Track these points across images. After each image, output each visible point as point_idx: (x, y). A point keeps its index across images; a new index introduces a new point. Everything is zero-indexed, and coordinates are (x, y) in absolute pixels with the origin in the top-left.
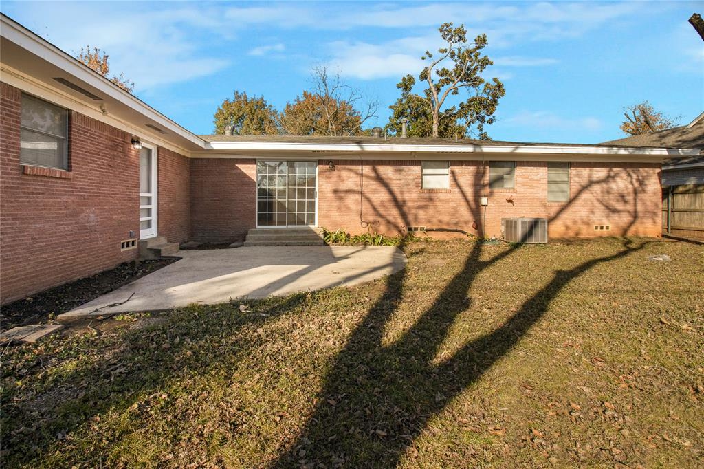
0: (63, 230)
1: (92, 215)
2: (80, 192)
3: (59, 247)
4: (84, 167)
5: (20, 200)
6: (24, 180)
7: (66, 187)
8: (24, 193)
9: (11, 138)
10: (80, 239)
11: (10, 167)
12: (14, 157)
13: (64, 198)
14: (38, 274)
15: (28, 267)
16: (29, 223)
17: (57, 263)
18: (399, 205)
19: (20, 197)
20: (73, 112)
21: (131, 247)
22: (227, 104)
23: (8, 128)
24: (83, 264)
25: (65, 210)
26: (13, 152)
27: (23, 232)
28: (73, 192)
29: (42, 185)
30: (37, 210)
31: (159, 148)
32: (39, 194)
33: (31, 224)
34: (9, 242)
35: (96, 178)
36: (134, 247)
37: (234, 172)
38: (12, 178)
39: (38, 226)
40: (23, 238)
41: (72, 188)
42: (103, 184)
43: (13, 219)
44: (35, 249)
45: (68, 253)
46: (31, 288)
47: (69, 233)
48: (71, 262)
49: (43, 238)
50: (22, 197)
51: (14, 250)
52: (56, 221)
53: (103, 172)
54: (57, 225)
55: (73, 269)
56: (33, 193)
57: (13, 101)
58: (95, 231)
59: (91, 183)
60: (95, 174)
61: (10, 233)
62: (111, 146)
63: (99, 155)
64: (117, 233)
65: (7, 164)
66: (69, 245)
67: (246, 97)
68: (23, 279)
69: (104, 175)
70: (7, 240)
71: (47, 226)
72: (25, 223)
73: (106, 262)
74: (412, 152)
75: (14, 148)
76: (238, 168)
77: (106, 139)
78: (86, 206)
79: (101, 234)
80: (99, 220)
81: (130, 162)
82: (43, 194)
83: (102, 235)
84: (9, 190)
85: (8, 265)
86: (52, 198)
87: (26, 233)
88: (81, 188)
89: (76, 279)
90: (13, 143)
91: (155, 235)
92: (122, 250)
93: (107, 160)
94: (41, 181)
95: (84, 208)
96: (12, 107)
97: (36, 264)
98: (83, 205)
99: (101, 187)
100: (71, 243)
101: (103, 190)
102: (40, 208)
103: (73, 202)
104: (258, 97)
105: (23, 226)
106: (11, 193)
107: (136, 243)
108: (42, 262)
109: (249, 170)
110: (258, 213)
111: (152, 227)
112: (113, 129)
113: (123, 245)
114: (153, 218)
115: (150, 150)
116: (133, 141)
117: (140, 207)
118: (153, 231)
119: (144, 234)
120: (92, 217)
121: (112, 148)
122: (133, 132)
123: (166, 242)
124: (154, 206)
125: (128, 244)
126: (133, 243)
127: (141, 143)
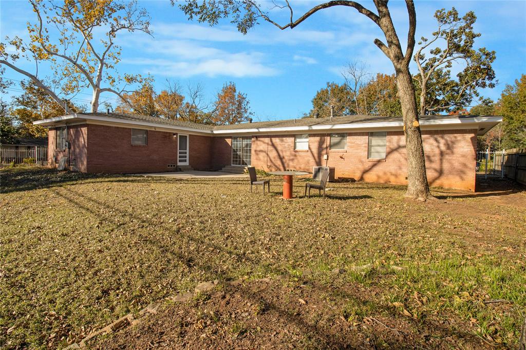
0: (144, 159)
4: (152, 143)
5: (131, 152)
6: (132, 148)
7: (145, 149)
13: (145, 152)
16: (134, 157)
18: (281, 158)
20: (148, 130)
23: (128, 137)
24: (152, 169)
25: (145, 155)
26: (130, 142)
28: (148, 150)
30: (136, 154)
31: (190, 135)
35: (157, 147)
37: (224, 142)
38: (129, 147)
40: (132, 160)
42: (160, 148)
43: (130, 156)
47: (146, 160)
48: (147, 168)
52: (142, 157)
53: (160, 144)
55: (148, 170)
56: (135, 150)
57: (130, 131)
58: (156, 161)
59: (155, 148)
60: (156, 145)
63: (158, 140)
64: (166, 162)
65: (128, 144)
71: (139, 158)
73: (161, 170)
76: (226, 140)
79: (159, 162)
80: (158, 158)
81: (173, 140)
82: (138, 151)
84: (129, 150)
86: (140, 152)
88: (151, 149)
90: (130, 140)
91: (188, 164)
93: (161, 141)
94: (137, 148)
95: (152, 154)
100: (147, 163)
101: (160, 150)
103: (148, 153)
105: (132, 158)
107: (176, 166)
109: (229, 141)
110: (232, 159)
111: (186, 161)
112: (165, 132)
113: (169, 166)
114: (187, 159)
115: (186, 136)
116: (174, 135)
117: (178, 155)
118: (187, 163)
119: (179, 164)
120: (155, 157)
121: (164, 138)
122: (175, 132)
123: (190, 167)
124: (188, 155)
125: (171, 166)
126: (174, 166)
127: (179, 135)
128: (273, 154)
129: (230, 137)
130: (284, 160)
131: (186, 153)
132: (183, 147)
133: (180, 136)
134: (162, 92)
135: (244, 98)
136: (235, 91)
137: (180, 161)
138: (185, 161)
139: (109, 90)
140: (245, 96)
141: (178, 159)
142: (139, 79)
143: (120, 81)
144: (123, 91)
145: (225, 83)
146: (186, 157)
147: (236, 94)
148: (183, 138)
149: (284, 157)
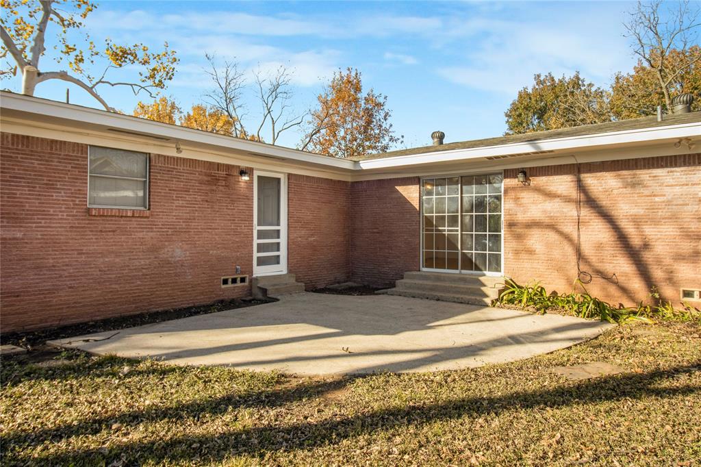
0: (138, 264)
1: (177, 250)
2: (161, 228)
3: (132, 279)
4: (166, 204)
5: (86, 237)
6: (91, 220)
7: (143, 224)
8: (92, 231)
9: (76, 186)
10: (160, 274)
11: (75, 211)
12: (80, 201)
13: (141, 235)
14: (106, 302)
15: (95, 295)
16: (96, 257)
17: (130, 294)
19: (87, 235)
20: (152, 155)
21: (239, 284)
22: (523, 95)
23: (74, 178)
24: (165, 297)
25: (140, 245)
26: (78, 198)
27: (90, 264)
28: (152, 228)
29: (113, 224)
30: (107, 246)
31: (290, 176)
32: (110, 231)
33: (99, 257)
34: (74, 272)
35: (185, 215)
36: (243, 284)
37: (394, 196)
38: (78, 219)
39: (107, 260)
40: (89, 270)
41: (151, 225)
42: (194, 219)
43: (79, 254)
44: (103, 280)
45: (145, 285)
46: (97, 314)
47: (146, 267)
48: (148, 294)
49: (112, 270)
50: (89, 235)
51: (78, 280)
52: (129, 256)
53: (194, 207)
54: (130, 259)
55: (151, 301)
56: (101, 231)
57: (79, 155)
58: (182, 266)
59: (177, 219)
60: (183, 210)
61: (75, 265)
62: (208, 181)
63: (189, 192)
64: (215, 268)
65: (73, 208)
66: (145, 278)
67: (553, 79)
68: (88, 306)
69: (196, 210)
70: (71, 271)
71: (117, 260)
72: (91, 257)
73: (198, 298)
74: (681, 140)
75: (80, 194)
76: (398, 191)
77: (199, 174)
78: (169, 241)
79: (191, 268)
80: (188, 255)
81: (238, 195)
82: (114, 231)
83: (191, 271)
84: (74, 229)
85: (72, 292)
86: (124, 235)
87: (93, 266)
88: (162, 225)
89: (155, 310)
90: (79, 190)
91: (285, 272)
92: (223, 286)
93: (200, 195)
94: (111, 220)
95: (166, 243)
96: (78, 160)
97: (105, 293)
98: (166, 241)
99: (191, 222)
100: (148, 277)
101: (194, 226)
102: (110, 244)
103: (152, 238)
104: (569, 76)
105: (90, 259)
106: (75, 231)
107: (247, 280)
108: (111, 292)
109: (411, 193)
110: (422, 250)
111: (278, 263)
112: (211, 163)
113: (225, 282)
114: (283, 253)
115: (279, 180)
116: (242, 173)
117: (256, 241)
118: (281, 269)
119: (259, 271)
120: (178, 252)
121: (209, 183)
122: (243, 163)
123: (293, 280)
124: (283, 240)
125: (234, 281)
126: (243, 280)
127: (256, 174)
128: (595, 234)
129: (416, 181)
130: (648, 256)
131: (277, 234)
132: (269, 214)
133: (259, 177)
134: (194, 109)
135: (379, 105)
136: (358, 89)
137: (262, 262)
138: (276, 260)
139: (63, 76)
140: (381, 100)
141: (256, 255)
142: (141, 55)
143: (95, 58)
144: (100, 81)
145: (337, 71)
146: (277, 247)
147: (363, 95)
148: (269, 185)
149: (646, 246)
